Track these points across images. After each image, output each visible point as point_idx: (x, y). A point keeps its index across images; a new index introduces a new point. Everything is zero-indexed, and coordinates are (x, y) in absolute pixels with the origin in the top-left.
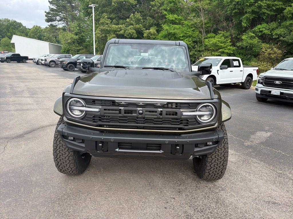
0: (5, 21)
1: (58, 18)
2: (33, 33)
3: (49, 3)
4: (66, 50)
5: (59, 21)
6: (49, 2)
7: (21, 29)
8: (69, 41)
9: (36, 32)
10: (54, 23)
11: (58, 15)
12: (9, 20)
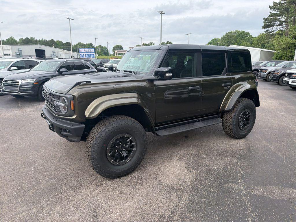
0: (235, 33)
1: (277, 23)
2: (257, 41)
3: (270, 9)
4: (278, 56)
5: (277, 26)
6: (270, 7)
7: (247, 39)
8: (283, 46)
9: (261, 39)
10: (270, 29)
11: (276, 20)
12: (239, 31)
